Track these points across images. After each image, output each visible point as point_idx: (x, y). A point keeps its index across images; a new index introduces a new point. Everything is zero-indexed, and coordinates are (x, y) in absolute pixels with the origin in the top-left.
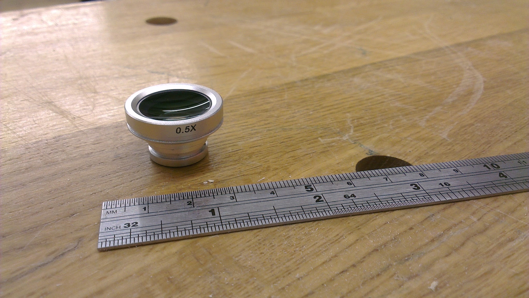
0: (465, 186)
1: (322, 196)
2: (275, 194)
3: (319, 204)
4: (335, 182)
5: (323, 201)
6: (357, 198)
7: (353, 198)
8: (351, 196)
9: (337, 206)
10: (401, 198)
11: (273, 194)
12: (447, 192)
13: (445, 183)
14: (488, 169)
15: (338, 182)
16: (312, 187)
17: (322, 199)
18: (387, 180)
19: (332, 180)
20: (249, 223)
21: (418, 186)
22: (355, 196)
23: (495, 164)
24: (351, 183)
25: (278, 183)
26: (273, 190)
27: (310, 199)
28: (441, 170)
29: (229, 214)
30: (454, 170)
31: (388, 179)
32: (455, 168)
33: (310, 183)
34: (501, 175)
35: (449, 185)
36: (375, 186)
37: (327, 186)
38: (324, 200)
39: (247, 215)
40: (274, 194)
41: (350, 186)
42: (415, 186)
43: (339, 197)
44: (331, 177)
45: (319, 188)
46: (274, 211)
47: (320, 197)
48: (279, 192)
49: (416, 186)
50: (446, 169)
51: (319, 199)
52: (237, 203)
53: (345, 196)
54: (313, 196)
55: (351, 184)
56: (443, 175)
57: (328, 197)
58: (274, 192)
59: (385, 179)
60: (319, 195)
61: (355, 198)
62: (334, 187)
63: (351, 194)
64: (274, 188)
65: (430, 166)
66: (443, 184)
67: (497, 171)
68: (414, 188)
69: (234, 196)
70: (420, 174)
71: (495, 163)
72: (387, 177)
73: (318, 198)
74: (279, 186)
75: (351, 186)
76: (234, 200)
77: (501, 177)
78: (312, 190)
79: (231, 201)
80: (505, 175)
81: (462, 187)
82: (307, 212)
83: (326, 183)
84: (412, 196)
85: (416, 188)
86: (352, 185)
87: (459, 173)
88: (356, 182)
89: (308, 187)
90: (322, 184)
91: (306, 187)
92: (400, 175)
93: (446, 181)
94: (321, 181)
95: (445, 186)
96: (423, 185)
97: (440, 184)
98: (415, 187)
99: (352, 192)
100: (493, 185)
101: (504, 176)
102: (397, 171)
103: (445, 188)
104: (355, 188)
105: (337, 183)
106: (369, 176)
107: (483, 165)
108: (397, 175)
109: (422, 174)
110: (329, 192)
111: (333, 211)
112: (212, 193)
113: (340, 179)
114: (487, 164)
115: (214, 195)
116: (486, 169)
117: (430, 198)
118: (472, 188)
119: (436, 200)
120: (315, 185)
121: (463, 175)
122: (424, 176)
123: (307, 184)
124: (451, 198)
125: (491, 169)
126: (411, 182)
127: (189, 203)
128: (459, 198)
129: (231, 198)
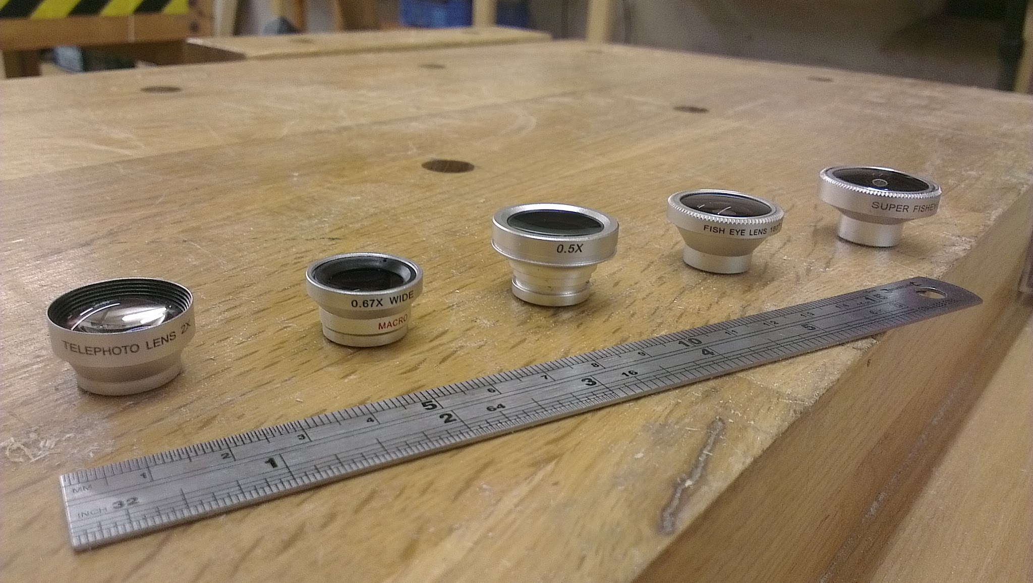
0: (659, 372)
1: (452, 413)
2: (375, 421)
3: (450, 425)
4: (468, 391)
5: (455, 420)
6: (507, 408)
7: (501, 409)
8: (498, 407)
9: (479, 424)
10: (572, 399)
11: (371, 422)
12: (634, 383)
13: (630, 372)
14: (686, 347)
15: (475, 391)
16: (433, 403)
17: (454, 417)
19: (463, 389)
20: (341, 468)
21: (593, 380)
22: (504, 407)
23: (696, 339)
24: (494, 389)
25: (376, 405)
26: (371, 416)
27: (434, 420)
28: (620, 355)
29: (303, 461)
30: (639, 353)
31: (547, 377)
32: (640, 351)
33: (429, 397)
34: (706, 352)
35: (636, 373)
36: (530, 389)
37: (458, 399)
38: (457, 418)
39: (334, 458)
41: (492, 393)
42: (588, 380)
43: (480, 410)
44: (460, 386)
45: (443, 402)
46: (379, 446)
47: (450, 416)
48: (381, 417)
49: (590, 380)
50: (626, 354)
51: (449, 419)
52: (312, 444)
53: (488, 409)
54: (439, 415)
55: (494, 391)
56: (625, 361)
57: (460, 413)
58: (373, 418)
59: (544, 377)
60: (447, 413)
61: (505, 409)
62: (468, 398)
63: (497, 405)
64: (371, 413)
65: (605, 352)
66: (628, 374)
67: (699, 347)
68: (588, 384)
69: (304, 433)
70: (592, 364)
71: (694, 338)
72: (545, 375)
73: (446, 417)
74: (378, 408)
75: (494, 393)
76: (307, 440)
77: (705, 354)
78: (434, 406)
79: (302, 441)
80: (711, 351)
81: (654, 374)
82: (435, 439)
83: (454, 395)
84: (587, 395)
85: (591, 383)
86: (497, 392)
87: (647, 356)
88: (501, 387)
89: (427, 404)
90: (448, 396)
91: (424, 405)
92: (563, 369)
93: (631, 369)
94: (446, 393)
95: (630, 375)
96: (599, 379)
97: (624, 374)
98: (589, 382)
99: (499, 402)
100: (697, 366)
101: (709, 353)
102: (559, 365)
103: (632, 378)
104: (501, 396)
105: (471, 392)
106: (519, 376)
107: (678, 342)
108: (559, 370)
109: (596, 364)
110: (463, 406)
111: (475, 431)
112: (263, 435)
113: (475, 387)
114: (683, 341)
115: (268, 437)
116: (682, 346)
117: (613, 394)
118: (668, 374)
119: (622, 395)
120: (437, 400)
121: (653, 358)
122: (598, 366)
123: (424, 400)
124: (641, 390)
125: (688, 346)
126: (583, 376)
127: (226, 456)
128: (653, 388)
129: (300, 437)
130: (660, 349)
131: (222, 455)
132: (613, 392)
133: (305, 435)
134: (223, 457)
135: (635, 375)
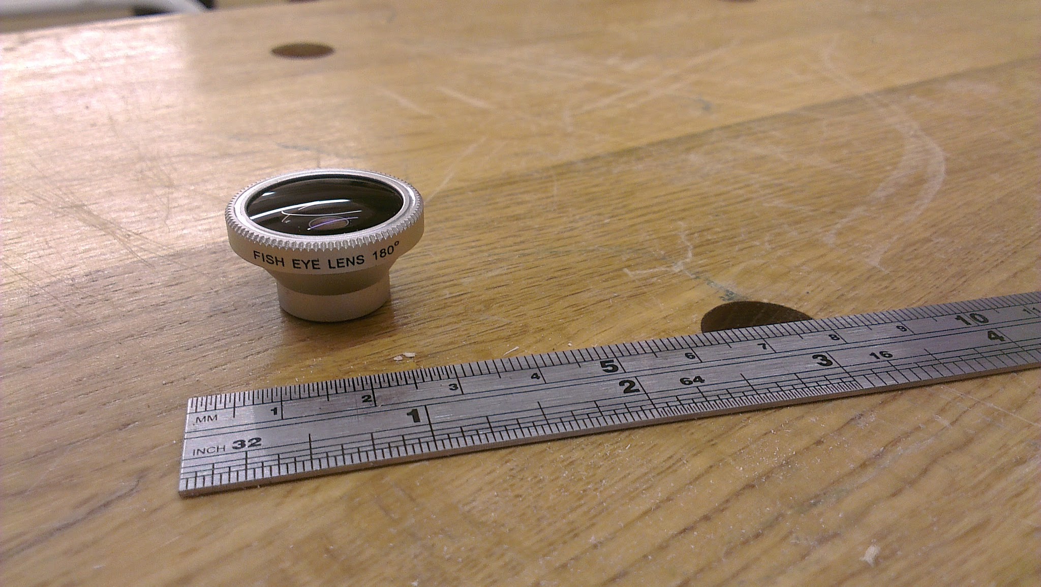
0: (922, 359)
1: (635, 381)
2: (541, 379)
3: (631, 397)
4: (660, 353)
5: (638, 390)
6: (706, 383)
7: (699, 384)
8: (695, 380)
9: (667, 400)
10: (796, 382)
11: (536, 379)
12: (887, 369)
13: (881, 353)
14: (965, 326)
15: (669, 354)
16: (614, 364)
17: (637, 386)
18: (764, 348)
19: (655, 349)
20: (490, 436)
21: (829, 358)
22: (702, 381)
23: (981, 316)
24: (693, 354)
25: (545, 357)
26: (537, 371)
27: (612, 387)
28: (871, 327)
29: (449, 419)
30: (898, 327)
31: (767, 346)
32: (899, 324)
33: (611, 355)
34: (993, 336)
35: (890, 356)
36: (741, 360)
37: (646, 362)
38: (640, 389)
39: (485, 420)
40: (538, 378)
41: (691, 360)
42: (821, 358)
43: (671, 382)
44: (652, 344)
45: (628, 365)
46: (539, 412)
47: (632, 384)
48: (549, 374)
49: (824, 358)
50: (881, 326)
51: (630, 387)
52: (463, 397)
53: (682, 381)
54: (619, 381)
55: (693, 357)
56: (876, 336)
57: (648, 383)
58: (539, 375)
59: (762, 346)
60: (630, 379)
61: (703, 384)
62: (659, 362)
63: (694, 377)
64: (538, 367)
65: (849, 320)
66: (878, 355)
67: (984, 328)
68: (821, 364)
69: (457, 383)
70: (830, 336)
71: (980, 313)
72: (764, 342)
73: (627, 385)
74: (548, 362)
75: (693, 360)
76: (459, 391)
77: (992, 339)
78: (615, 369)
79: (453, 393)
80: (1000, 335)
81: (915, 360)
82: (608, 413)
83: (642, 356)
84: (817, 379)
85: (825, 362)
86: (696, 359)
87: (908, 332)
88: (703, 353)
89: (606, 364)
90: (634, 357)
91: (603, 364)
92: (791, 338)
93: (883, 348)
94: (633, 352)
95: (882, 358)
96: (838, 357)
97: (873, 354)
98: (822, 360)
99: (696, 373)
100: (978, 354)
101: (997, 337)
102: (784, 331)
103: (883, 363)
104: (702, 365)
105: (664, 354)
106: (729, 341)
107: (955, 316)
108: (784, 339)
109: (836, 336)
110: (650, 372)
111: (660, 410)
112: (412, 379)
113: (671, 348)
114: (962, 315)
115: (417, 381)
116: (961, 324)
117: (853, 383)
118: (936, 362)
119: (866, 385)
120: (619, 359)
121: (916, 337)
122: (838, 339)
123: (603, 357)
124: (895, 381)
125: (970, 324)
126: (814, 350)
127: (367, 399)
128: (912, 380)
129: (452, 387)
130: (930, 325)
131: (363, 397)
132: (855, 380)
133: (458, 386)
134: (363, 399)
135: (888, 359)
